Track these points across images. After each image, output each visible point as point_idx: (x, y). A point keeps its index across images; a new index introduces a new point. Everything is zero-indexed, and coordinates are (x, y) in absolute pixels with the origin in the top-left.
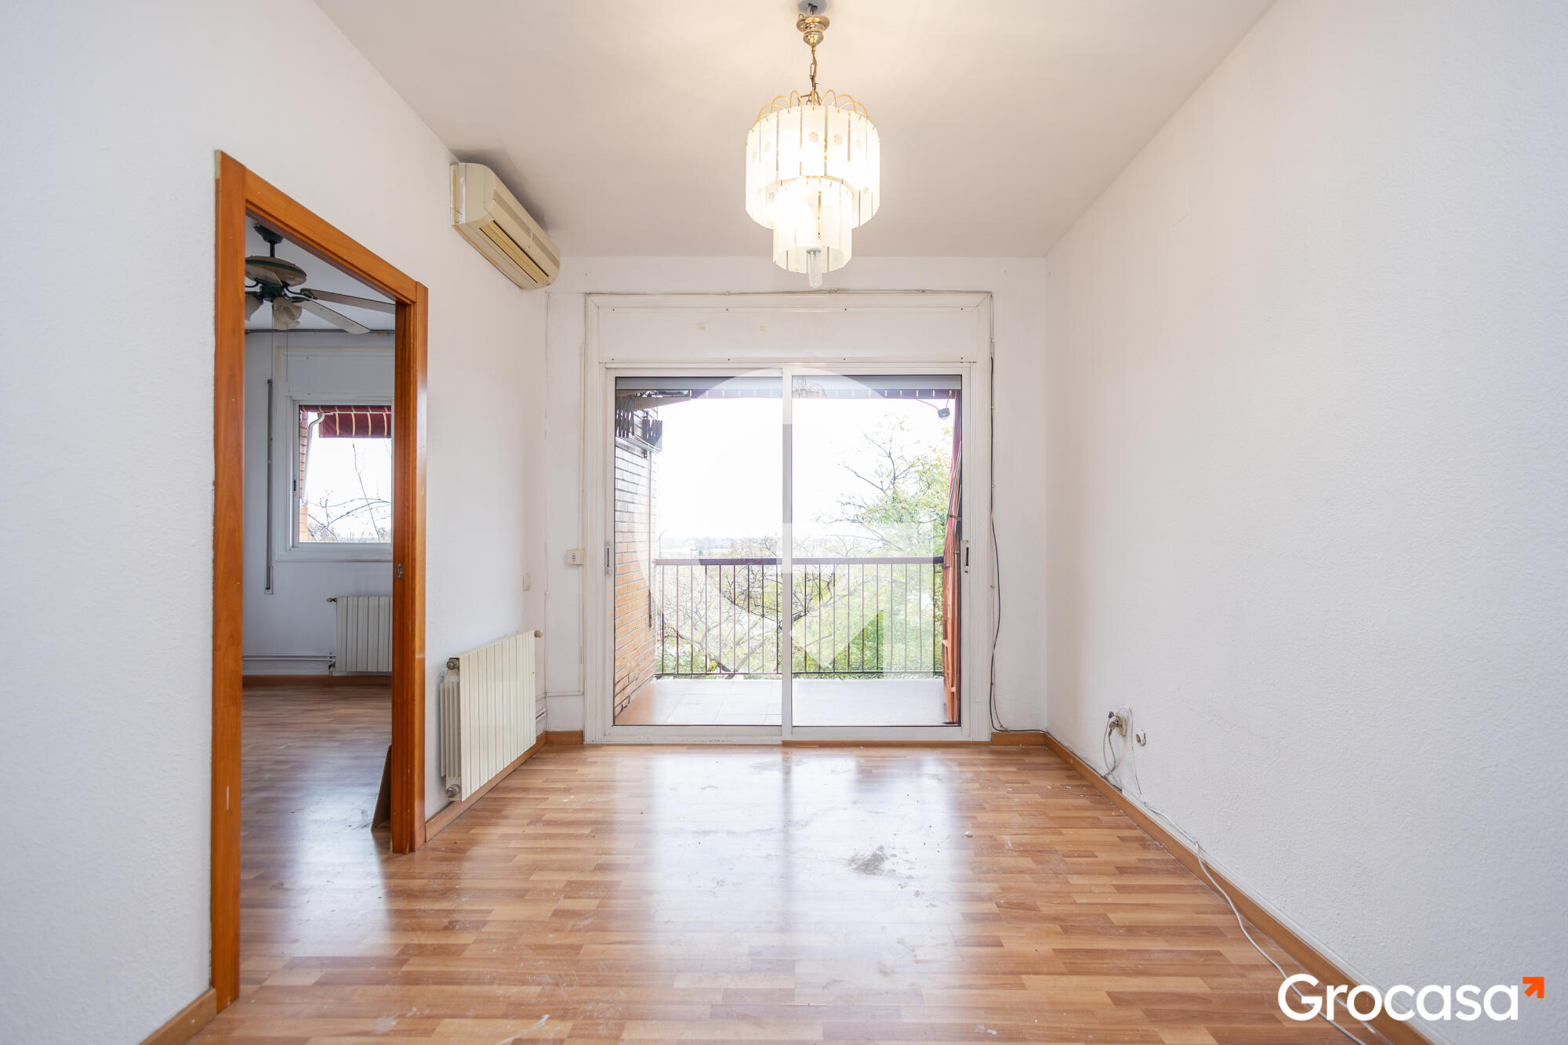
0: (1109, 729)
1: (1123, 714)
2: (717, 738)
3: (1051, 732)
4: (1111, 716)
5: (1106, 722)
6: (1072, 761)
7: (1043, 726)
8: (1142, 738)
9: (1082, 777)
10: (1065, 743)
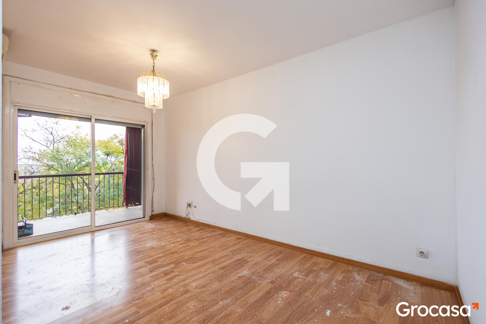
0: (187, 207)
1: (190, 203)
2: (67, 234)
3: (166, 212)
4: (188, 204)
5: (187, 205)
6: (174, 217)
7: (164, 211)
8: (196, 207)
9: (178, 219)
10: (171, 213)
